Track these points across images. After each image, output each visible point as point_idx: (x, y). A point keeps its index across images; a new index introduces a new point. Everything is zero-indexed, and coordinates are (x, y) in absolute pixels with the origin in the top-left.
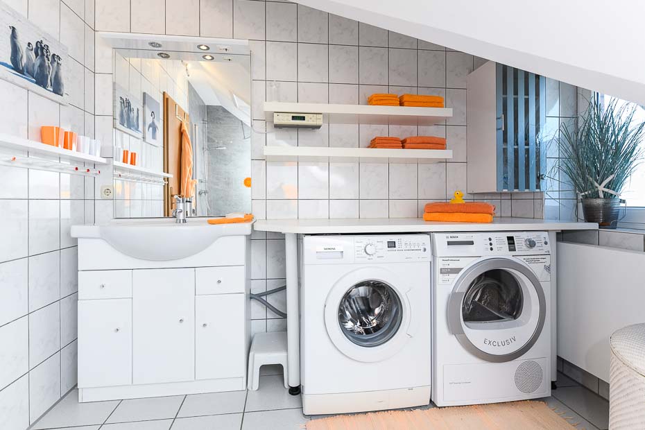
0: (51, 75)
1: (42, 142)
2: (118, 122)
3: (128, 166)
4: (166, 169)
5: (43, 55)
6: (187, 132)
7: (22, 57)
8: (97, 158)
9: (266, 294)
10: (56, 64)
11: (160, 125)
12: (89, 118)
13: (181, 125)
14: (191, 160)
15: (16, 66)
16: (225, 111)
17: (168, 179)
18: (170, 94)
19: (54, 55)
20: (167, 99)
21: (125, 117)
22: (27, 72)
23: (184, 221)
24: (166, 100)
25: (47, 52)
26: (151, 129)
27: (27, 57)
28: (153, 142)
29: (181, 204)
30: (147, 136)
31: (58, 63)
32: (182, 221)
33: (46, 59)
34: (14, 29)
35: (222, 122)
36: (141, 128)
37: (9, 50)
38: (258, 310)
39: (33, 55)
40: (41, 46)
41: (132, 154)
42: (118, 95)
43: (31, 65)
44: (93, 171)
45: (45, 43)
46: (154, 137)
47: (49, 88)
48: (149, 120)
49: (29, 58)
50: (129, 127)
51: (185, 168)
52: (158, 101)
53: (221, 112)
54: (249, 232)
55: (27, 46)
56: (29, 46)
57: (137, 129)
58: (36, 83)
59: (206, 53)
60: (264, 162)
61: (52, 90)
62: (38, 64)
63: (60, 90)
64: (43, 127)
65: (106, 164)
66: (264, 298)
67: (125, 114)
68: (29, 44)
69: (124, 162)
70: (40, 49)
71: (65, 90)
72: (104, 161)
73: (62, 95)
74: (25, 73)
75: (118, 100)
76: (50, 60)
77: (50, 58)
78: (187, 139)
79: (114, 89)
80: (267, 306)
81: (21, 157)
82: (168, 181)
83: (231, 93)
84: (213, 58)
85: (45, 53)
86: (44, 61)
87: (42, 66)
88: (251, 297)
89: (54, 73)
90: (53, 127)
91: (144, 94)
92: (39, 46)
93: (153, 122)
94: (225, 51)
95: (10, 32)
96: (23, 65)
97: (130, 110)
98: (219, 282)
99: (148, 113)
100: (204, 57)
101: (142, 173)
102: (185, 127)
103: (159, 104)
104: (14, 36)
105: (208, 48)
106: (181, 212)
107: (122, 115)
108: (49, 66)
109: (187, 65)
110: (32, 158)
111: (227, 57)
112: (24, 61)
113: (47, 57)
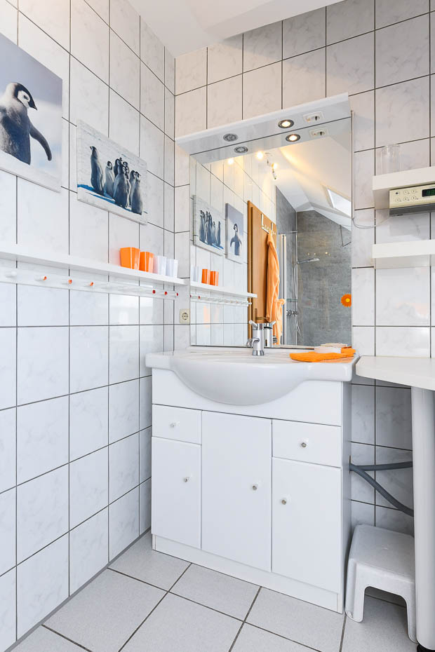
0: (130, 194)
1: (121, 265)
2: (198, 239)
3: (207, 286)
4: (250, 289)
5: (122, 172)
6: (274, 244)
7: (102, 177)
8: (174, 279)
9: (375, 468)
10: (135, 181)
11: (244, 239)
12: (169, 236)
13: (267, 236)
14: (278, 276)
15: (96, 188)
16: (318, 215)
17: (252, 299)
18: (255, 203)
19: (133, 171)
20: (252, 208)
21: (206, 232)
22: (107, 193)
23: (262, 353)
24: (251, 210)
25: (126, 170)
26: (234, 243)
27: (107, 176)
28: (235, 258)
29: (259, 331)
30: (229, 252)
31: (137, 180)
32: (259, 354)
33: (125, 177)
34: (94, 149)
35: (314, 229)
36: (223, 244)
37: (90, 171)
38: (361, 490)
39: (112, 173)
40: (120, 163)
41: (212, 272)
42: (198, 208)
43: (110, 185)
44: (171, 294)
45: (124, 160)
46: (237, 253)
47: (128, 208)
48: (232, 235)
49: (108, 178)
50: (210, 243)
51: (271, 286)
52: (242, 212)
53: (314, 217)
54: (348, 378)
55: (106, 165)
56: (108, 165)
57: (218, 245)
58: (116, 203)
59: (290, 131)
60: (373, 270)
61: (131, 209)
62: (118, 183)
63: (139, 208)
64: (121, 249)
65: (183, 285)
66: (371, 474)
67: (205, 229)
68: (109, 162)
69: (203, 282)
70: (120, 167)
71: (144, 208)
72: (181, 282)
73: (140, 214)
74: (105, 194)
75: (198, 214)
76: (129, 177)
77: (129, 175)
78: (274, 253)
79: (194, 204)
80: (377, 488)
81: (100, 283)
82: (252, 302)
83: (325, 189)
84: (299, 137)
85: (124, 170)
86: (123, 179)
87: (121, 185)
88: (352, 468)
89: (133, 191)
90: (129, 248)
91: (227, 205)
92: (118, 164)
93: (236, 236)
94: (314, 122)
95: (91, 151)
96: (103, 185)
97: (211, 224)
98: (303, 445)
99: (231, 225)
100: (287, 138)
101: (224, 294)
102: (271, 239)
103: (242, 215)
104: (94, 157)
105: (292, 123)
106: (258, 341)
107: (202, 231)
108: (128, 184)
109: (272, 166)
110: (112, 283)
111: (317, 130)
112: (104, 181)
113: (126, 175)
